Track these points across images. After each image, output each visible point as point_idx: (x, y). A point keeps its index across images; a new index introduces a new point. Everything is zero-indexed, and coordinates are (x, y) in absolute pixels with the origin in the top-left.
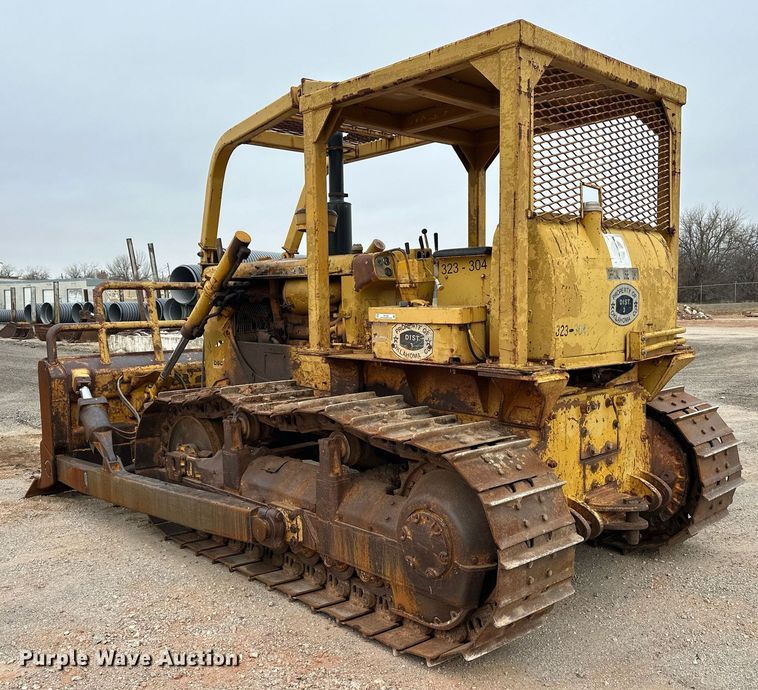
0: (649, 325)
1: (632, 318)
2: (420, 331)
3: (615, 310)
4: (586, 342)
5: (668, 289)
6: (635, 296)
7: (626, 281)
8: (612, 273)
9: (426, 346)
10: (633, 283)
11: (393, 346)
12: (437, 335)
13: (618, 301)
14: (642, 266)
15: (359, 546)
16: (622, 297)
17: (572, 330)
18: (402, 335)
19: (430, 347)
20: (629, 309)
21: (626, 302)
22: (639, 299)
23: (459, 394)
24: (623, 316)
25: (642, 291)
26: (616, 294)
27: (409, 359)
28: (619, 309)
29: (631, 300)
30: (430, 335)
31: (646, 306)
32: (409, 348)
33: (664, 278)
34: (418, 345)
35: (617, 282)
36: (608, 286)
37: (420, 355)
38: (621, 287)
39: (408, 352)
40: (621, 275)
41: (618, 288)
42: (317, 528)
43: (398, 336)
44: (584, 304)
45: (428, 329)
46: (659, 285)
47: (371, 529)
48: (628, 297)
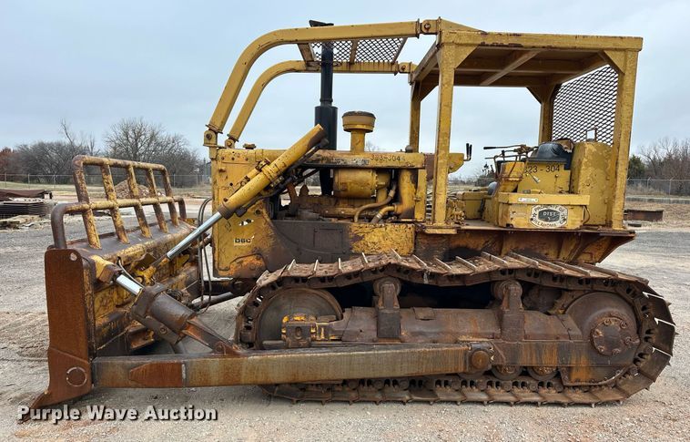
2: (557, 210)
9: (561, 219)
11: (532, 219)
12: (571, 212)
15: (547, 351)
18: (541, 213)
19: (565, 220)
23: (536, 249)
27: (546, 227)
30: (565, 212)
32: (547, 220)
34: (556, 218)
37: (556, 225)
39: (546, 223)
42: (504, 350)
43: (537, 213)
45: (563, 208)
47: (557, 338)
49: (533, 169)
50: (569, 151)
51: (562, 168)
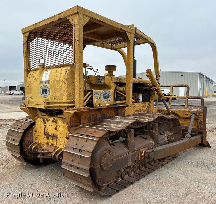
0: (54, 98)
1: (48, 96)
3: (41, 93)
4: (34, 101)
5: (62, 86)
6: (48, 89)
7: (45, 84)
8: (41, 82)
10: (48, 85)
13: (42, 90)
14: (52, 79)
16: (44, 89)
17: (30, 97)
20: (46, 93)
21: (45, 91)
22: (50, 90)
24: (44, 95)
25: (51, 87)
26: (42, 88)
28: (43, 93)
29: (47, 90)
31: (52, 92)
33: (60, 83)
35: (42, 85)
36: (39, 86)
38: (43, 86)
40: (44, 83)
41: (43, 87)
44: (33, 91)
46: (58, 85)
48: (46, 89)
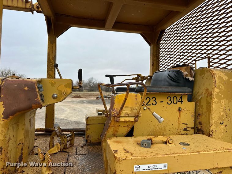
49: (152, 101)
50: (191, 79)
51: (185, 99)
